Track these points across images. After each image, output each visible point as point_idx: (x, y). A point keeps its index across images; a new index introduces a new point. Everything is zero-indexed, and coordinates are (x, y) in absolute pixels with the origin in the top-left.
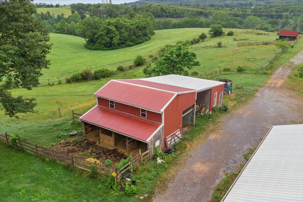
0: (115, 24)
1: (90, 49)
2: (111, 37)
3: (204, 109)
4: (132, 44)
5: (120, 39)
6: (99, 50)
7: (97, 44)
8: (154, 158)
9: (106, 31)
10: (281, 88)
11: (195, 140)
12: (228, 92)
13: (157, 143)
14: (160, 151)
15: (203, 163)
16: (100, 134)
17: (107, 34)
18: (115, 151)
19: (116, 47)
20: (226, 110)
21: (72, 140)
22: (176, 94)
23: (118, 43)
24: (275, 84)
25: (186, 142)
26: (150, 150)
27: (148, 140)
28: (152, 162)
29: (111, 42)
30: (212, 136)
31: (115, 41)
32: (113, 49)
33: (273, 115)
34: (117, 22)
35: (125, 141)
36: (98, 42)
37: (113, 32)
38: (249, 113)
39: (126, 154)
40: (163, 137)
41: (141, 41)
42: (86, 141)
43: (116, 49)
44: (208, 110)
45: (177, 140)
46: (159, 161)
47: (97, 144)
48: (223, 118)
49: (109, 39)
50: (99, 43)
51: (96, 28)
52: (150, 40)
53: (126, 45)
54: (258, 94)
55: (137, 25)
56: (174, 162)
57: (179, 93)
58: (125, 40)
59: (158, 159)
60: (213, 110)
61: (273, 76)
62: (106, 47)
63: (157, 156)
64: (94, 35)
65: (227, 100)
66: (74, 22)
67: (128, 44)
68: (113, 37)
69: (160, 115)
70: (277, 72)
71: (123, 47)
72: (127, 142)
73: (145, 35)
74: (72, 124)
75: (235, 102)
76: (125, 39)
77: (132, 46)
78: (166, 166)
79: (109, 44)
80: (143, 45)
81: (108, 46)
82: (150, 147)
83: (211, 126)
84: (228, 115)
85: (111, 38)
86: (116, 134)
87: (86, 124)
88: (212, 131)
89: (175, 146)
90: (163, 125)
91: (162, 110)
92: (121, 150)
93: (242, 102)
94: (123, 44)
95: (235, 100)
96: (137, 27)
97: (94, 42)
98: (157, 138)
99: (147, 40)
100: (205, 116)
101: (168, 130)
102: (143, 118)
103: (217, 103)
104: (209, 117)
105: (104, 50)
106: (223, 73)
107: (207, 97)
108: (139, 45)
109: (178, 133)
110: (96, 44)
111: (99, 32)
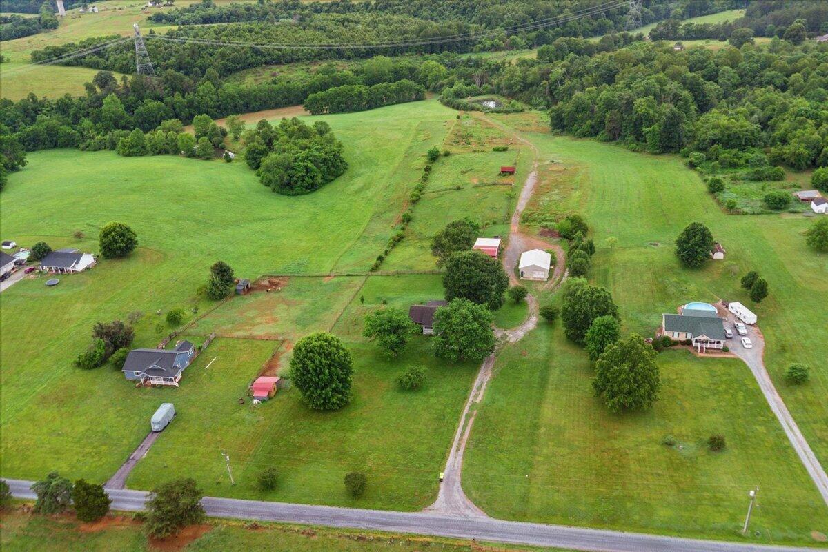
0: (311, 158)
2: (312, 176)
4: (333, 178)
5: (321, 176)
7: (297, 189)
9: (305, 171)
10: (517, 232)
15: (508, 265)
17: (306, 174)
19: (319, 187)
20: (503, 249)
22: (493, 250)
23: (320, 182)
24: (514, 230)
29: (313, 182)
30: (506, 259)
31: (318, 180)
32: (316, 190)
34: (310, 155)
36: (298, 185)
37: (313, 169)
38: (511, 248)
48: (505, 253)
49: (310, 179)
50: (299, 187)
51: (293, 169)
52: (350, 168)
53: (327, 180)
54: (510, 239)
55: (332, 153)
58: (324, 175)
60: (500, 250)
61: (512, 225)
62: (308, 189)
64: (292, 177)
65: (506, 245)
67: (329, 179)
68: (314, 176)
69: (495, 256)
70: (513, 220)
71: (324, 185)
73: (341, 162)
79: (311, 185)
80: (351, 179)
81: (310, 188)
83: (503, 256)
84: (505, 251)
88: (505, 257)
96: (334, 156)
97: (293, 186)
99: (346, 168)
103: (500, 247)
106: (487, 226)
108: (342, 178)
110: (295, 188)
111: (297, 173)
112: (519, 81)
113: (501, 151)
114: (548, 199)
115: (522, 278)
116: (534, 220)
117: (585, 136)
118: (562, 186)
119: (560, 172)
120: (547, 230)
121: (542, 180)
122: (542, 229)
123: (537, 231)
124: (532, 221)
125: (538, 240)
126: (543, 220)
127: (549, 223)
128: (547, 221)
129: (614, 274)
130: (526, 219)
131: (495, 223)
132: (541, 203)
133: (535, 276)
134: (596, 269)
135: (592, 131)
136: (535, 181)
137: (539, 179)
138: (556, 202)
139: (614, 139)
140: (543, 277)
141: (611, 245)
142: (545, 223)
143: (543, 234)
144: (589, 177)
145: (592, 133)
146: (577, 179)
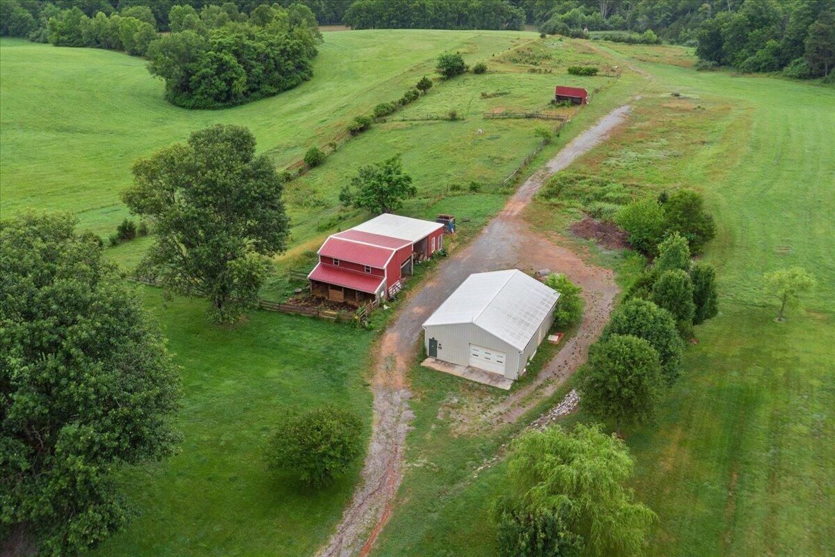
0: (234, 48)
1: (183, 107)
2: (228, 79)
3: (421, 257)
4: (274, 90)
5: (248, 82)
6: (204, 109)
7: (199, 97)
8: (381, 306)
9: (216, 66)
10: (517, 217)
11: (413, 290)
12: (450, 230)
13: (382, 294)
14: (384, 301)
15: (420, 307)
16: (330, 290)
17: (218, 73)
18: (345, 303)
19: (240, 101)
20: (445, 256)
21: (300, 297)
22: (395, 250)
23: (243, 92)
24: (511, 212)
25: (405, 292)
26: (377, 300)
27: (376, 292)
28: (380, 309)
29: (229, 90)
30: (429, 285)
31: (240, 87)
32: (234, 105)
33: (492, 258)
34: (236, 42)
35: (355, 295)
36: (200, 90)
37: (233, 67)
38: (469, 256)
39: (356, 305)
40: (386, 289)
41: (294, 82)
42: (315, 297)
43: (242, 103)
44: (426, 258)
45: (398, 290)
46: (386, 307)
47: (327, 298)
48: (441, 265)
49: (224, 83)
50: (202, 94)
51: (194, 60)
52: (313, 80)
53: (262, 93)
54: (486, 231)
55: (282, 47)
56: (397, 308)
57: (397, 249)
58: (259, 83)
59: (384, 306)
60: (432, 256)
61: (514, 198)
62: (218, 101)
63: (383, 304)
64: (190, 75)
65: (448, 241)
66: (104, 15)
67: (266, 91)
68: (232, 79)
69: (383, 271)
70: (522, 189)
71: (255, 99)
72: (357, 294)
73: (300, 67)
74: (291, 281)
75: (457, 244)
76: (257, 81)
77: (274, 95)
78: (391, 311)
79: (225, 95)
80: (300, 95)
81: (223, 99)
82: (377, 297)
83: (428, 274)
84: (447, 261)
85: (229, 82)
86: (346, 289)
87: (313, 281)
88: (429, 279)
89: (396, 295)
90: (385, 278)
91: (385, 267)
92: (350, 302)
93: (465, 242)
94: (253, 90)
95: (458, 240)
96: (283, 52)
97: (191, 91)
98: (382, 289)
99: (305, 80)
100: (423, 263)
101: (389, 283)
102: (368, 273)
103: (436, 249)
104: (427, 264)
105: (214, 108)
106: (450, 193)
107: (424, 246)
108: (290, 93)
109: (398, 284)
110: (195, 95)
111: (201, 69)
112: (665, 8)
113: (581, 75)
114: (633, 155)
115: (428, 362)
116: (576, 195)
117: (758, 70)
118: (678, 136)
119: (687, 110)
120: (597, 221)
121: (636, 121)
122: (586, 217)
123: (570, 222)
124: (568, 196)
125: (559, 244)
126: (598, 198)
127: (607, 206)
128: (608, 200)
129: (778, 424)
130: (555, 191)
131: (474, 188)
132: (613, 161)
133: (476, 363)
134: (707, 380)
135: (776, 60)
136: (621, 120)
137: (631, 118)
138: (651, 163)
139: (821, 75)
140: (500, 370)
141: (785, 298)
142: (599, 205)
143: (582, 230)
144: (749, 123)
145: (775, 65)
146: (722, 124)
